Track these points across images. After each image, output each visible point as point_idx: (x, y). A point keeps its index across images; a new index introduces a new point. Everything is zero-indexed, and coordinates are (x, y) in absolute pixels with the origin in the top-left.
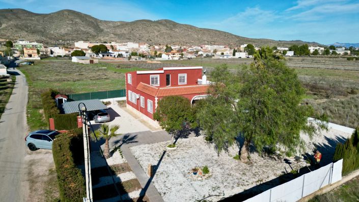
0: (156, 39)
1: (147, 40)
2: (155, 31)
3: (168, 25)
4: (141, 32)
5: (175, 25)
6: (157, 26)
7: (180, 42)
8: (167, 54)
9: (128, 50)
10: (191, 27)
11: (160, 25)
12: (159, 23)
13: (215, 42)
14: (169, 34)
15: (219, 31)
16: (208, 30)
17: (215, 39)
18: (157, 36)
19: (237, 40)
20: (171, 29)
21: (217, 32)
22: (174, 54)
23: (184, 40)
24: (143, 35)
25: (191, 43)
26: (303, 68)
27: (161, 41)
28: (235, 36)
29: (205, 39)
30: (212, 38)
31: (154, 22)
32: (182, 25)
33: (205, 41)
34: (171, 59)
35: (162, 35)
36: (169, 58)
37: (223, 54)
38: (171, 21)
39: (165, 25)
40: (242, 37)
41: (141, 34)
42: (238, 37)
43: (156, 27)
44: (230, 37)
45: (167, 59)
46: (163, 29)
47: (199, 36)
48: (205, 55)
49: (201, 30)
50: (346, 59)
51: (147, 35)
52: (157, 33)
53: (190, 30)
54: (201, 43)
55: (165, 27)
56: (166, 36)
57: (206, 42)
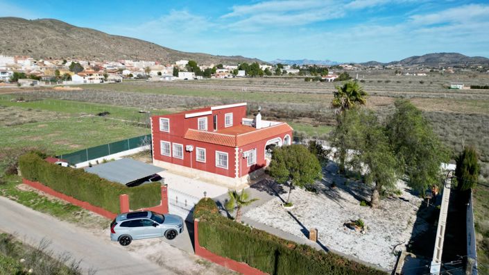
0: (39, 49)
1: (24, 51)
2: (36, 37)
3: (57, 27)
4: (9, 37)
5: (69, 28)
6: (40, 29)
7: (83, 56)
8: (81, 76)
9: (4, 68)
10: (97, 33)
11: (44, 28)
12: (39, 23)
13: (137, 56)
14: (62, 42)
15: (140, 41)
16: (125, 38)
17: (137, 51)
18: (41, 45)
19: (168, 53)
20: (64, 35)
21: (138, 42)
22: (91, 75)
23: (90, 52)
24: (15, 42)
25: (101, 56)
26: (275, 92)
27: (49, 52)
28: (164, 48)
29: (121, 50)
30: (132, 50)
31: (31, 22)
32: (82, 29)
33: (122, 54)
34: (88, 82)
35: (49, 42)
36: (85, 82)
37: (160, 74)
38: (61, 22)
39: (51, 27)
40: (172, 50)
41: (11, 40)
42: (168, 50)
43: (38, 31)
44: (157, 49)
45: (82, 82)
46: (51, 34)
47: (112, 46)
48: (135, 76)
49: (113, 37)
50: (304, 80)
51: (23, 43)
52: (40, 41)
53: (95, 37)
54: (117, 57)
55: (53, 32)
56: (56, 46)
57: (125, 56)
